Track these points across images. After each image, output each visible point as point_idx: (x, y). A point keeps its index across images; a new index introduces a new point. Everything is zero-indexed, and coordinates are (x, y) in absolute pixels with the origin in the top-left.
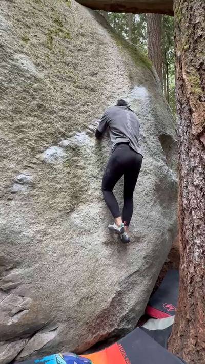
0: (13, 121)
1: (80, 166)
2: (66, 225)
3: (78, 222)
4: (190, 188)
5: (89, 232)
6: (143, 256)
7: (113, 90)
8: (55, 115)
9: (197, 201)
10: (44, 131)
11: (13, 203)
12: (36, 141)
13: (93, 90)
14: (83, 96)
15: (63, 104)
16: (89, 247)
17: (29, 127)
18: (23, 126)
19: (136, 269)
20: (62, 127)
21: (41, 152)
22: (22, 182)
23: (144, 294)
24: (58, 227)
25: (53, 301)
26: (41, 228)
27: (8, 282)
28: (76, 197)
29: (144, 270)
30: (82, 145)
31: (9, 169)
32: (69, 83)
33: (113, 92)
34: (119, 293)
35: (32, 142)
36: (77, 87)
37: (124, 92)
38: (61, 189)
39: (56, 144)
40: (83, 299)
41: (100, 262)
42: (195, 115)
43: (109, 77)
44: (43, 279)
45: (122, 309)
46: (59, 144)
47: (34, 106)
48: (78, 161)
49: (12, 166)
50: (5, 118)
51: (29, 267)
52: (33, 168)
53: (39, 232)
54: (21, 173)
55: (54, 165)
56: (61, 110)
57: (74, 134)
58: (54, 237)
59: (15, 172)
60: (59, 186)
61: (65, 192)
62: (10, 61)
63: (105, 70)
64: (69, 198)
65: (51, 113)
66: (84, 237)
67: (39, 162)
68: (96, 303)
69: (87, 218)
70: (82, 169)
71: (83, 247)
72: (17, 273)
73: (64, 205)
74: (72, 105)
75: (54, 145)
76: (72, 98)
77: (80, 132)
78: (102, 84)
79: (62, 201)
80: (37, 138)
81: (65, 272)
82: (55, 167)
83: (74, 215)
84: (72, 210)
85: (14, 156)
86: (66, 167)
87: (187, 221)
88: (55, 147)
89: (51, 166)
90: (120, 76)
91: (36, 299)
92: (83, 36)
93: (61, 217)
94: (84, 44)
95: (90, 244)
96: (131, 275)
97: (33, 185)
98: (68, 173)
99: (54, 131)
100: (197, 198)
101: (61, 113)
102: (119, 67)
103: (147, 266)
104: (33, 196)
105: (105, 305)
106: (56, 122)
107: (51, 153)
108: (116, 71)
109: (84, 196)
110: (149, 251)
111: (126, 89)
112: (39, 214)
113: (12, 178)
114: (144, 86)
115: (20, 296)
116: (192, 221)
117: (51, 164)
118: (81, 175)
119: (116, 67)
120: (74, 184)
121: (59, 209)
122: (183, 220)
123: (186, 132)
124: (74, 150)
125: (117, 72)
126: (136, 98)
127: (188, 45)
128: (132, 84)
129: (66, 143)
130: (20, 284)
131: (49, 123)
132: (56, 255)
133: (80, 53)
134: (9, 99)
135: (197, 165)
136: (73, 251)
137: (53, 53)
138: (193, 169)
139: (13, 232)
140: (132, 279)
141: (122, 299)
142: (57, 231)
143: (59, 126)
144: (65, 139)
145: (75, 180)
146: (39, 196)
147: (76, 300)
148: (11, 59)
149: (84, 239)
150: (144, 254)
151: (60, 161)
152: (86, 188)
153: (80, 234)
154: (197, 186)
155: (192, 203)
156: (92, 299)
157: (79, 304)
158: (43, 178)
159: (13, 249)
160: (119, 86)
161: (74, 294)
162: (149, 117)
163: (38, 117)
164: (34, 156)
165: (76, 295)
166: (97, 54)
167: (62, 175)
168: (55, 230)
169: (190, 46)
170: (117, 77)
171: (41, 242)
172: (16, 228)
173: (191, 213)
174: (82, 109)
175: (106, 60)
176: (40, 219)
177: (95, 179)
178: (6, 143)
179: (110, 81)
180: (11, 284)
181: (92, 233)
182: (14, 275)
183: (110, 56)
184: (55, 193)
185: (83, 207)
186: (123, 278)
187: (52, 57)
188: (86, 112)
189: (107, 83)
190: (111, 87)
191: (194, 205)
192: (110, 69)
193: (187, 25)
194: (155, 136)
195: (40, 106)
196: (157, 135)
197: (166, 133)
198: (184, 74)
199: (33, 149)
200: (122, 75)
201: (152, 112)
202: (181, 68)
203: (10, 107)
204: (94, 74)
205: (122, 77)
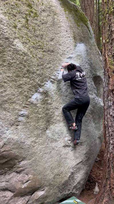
0: (16, 82)
1: (49, 103)
2: (45, 137)
3: (50, 135)
4: (108, 116)
5: (56, 141)
6: (84, 153)
7: (64, 49)
8: (35, 74)
9: (111, 123)
10: (31, 85)
11: (19, 127)
12: (28, 92)
13: (53, 51)
14: (47, 57)
15: (38, 66)
16: (57, 149)
17: (24, 85)
18: (21, 84)
19: (81, 160)
20: (39, 81)
21: (30, 98)
22: (22, 115)
23: (85, 175)
24: (41, 138)
25: (42, 176)
26: (33, 139)
27: (20, 167)
28: (48, 121)
29: (85, 161)
30: (49, 90)
31: (16, 109)
32: (39, 50)
33: (64, 51)
34: (72, 173)
35: (26, 93)
36: (44, 51)
37: (71, 49)
38: (41, 117)
39: (36, 91)
40: (56, 175)
41: (62, 156)
42: (111, 80)
43: (62, 40)
44: (37, 166)
45: (74, 182)
46: (38, 91)
47: (25, 71)
48: (47, 100)
49: (18, 107)
50: (13, 81)
51: (29, 160)
52: (27, 107)
53: (32, 142)
54: (22, 111)
55: (37, 104)
56: (37, 70)
57: (45, 84)
58: (39, 144)
59: (19, 110)
60: (40, 116)
61: (43, 119)
62: (12, 46)
63: (59, 35)
64: (45, 122)
65: (33, 73)
66: (54, 143)
67: (30, 103)
68: (62, 178)
69: (55, 133)
70: (50, 105)
71: (53, 149)
72: (24, 163)
73: (43, 126)
74: (42, 65)
75: (36, 92)
76: (42, 60)
77: (47, 81)
78: (58, 46)
79: (42, 124)
80: (28, 90)
81: (46, 162)
82: (37, 105)
83: (48, 131)
84: (47, 129)
85: (18, 102)
86: (42, 104)
87: (107, 132)
88: (36, 93)
90: (68, 38)
91: (34, 175)
92: (44, 11)
93: (42, 133)
94: (45, 18)
95: (57, 147)
96: (78, 164)
97: (28, 117)
98: (44, 108)
99: (35, 84)
100: (111, 121)
101: (38, 72)
102: (67, 31)
103: (86, 159)
104: (28, 122)
105: (66, 179)
106: (36, 78)
107: (36, 97)
108: (65, 35)
109: (52, 120)
110: (87, 150)
111: (72, 47)
112: (31, 132)
113: (18, 114)
114: (83, 42)
115: (26, 174)
116: (109, 133)
117: (36, 104)
118: (50, 108)
120: (47, 114)
121: (41, 129)
122: (105, 132)
123: (107, 86)
124: (45, 93)
125: (66, 35)
126: (79, 54)
128: (75, 43)
129: (41, 90)
130: (26, 168)
131: (33, 80)
132: (41, 153)
133: (44, 26)
134: (14, 69)
135: (111, 105)
136: (49, 151)
137: (30, 31)
138: (110, 107)
139: (21, 142)
140: (79, 166)
141: (73, 177)
142: (41, 141)
143: (37, 81)
144: (41, 88)
145: (47, 112)
146: (31, 122)
147: (52, 176)
148: (12, 45)
149: (54, 144)
150: (84, 152)
151: (39, 102)
152: (53, 116)
153: (51, 142)
154: (111, 115)
155: (109, 124)
156: (60, 175)
157: (54, 178)
158: (32, 112)
159: (22, 151)
160: (68, 46)
161: (51, 172)
162: (87, 66)
163: (27, 77)
164: (27, 100)
165: (52, 173)
166: (54, 24)
167: (41, 110)
168: (40, 140)
170: (66, 39)
171: (34, 147)
172: (23, 140)
173: (109, 128)
174: (48, 66)
175: (59, 27)
176: (32, 135)
177: (57, 110)
178: (14, 95)
179: (62, 43)
180: (21, 168)
181: (58, 141)
182: (23, 164)
183: (61, 23)
184: (38, 119)
185: (52, 126)
186: (74, 165)
187: (30, 35)
188: (50, 68)
189: (60, 45)
190: (63, 47)
191: (110, 125)
192: (62, 34)
193: (108, 28)
194: (90, 78)
195: (28, 71)
196: (91, 77)
197: (97, 75)
198: (106, 55)
199: (26, 96)
200: (69, 37)
201: (88, 62)
202: (105, 50)
203: (15, 74)
204: (52, 40)
205: (69, 38)
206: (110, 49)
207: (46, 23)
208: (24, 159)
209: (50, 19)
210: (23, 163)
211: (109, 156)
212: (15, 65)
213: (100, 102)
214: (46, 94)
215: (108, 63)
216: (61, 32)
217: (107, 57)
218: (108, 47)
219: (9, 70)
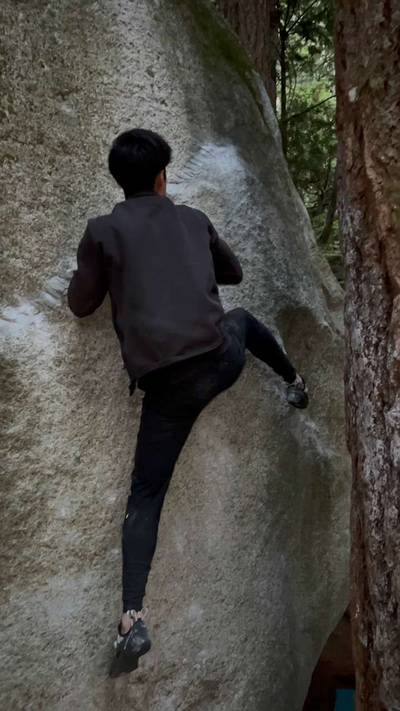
1: (11, 437)
13: (65, 150)
30: (21, 356)
43: (122, 106)
63: (106, 79)
70: (19, 450)
77: (14, 304)
90: (157, 105)
102: (152, 74)
108: (142, 88)
114: (231, 142)
118: (15, 473)
119: (143, 71)
123: (376, 346)
125: (148, 90)
126: (209, 185)
127: (381, 80)
128: (194, 133)
152: (34, 521)
162: (249, 250)
169: (386, 83)
170: (146, 107)
174: (27, 219)
175: (111, 45)
177: (66, 481)
183: (123, 30)
188: (38, 229)
192: (124, 79)
193: (379, 17)
194: (267, 314)
196: (271, 310)
197: (297, 303)
198: (369, 162)
200: (163, 102)
201: (255, 233)
202: (360, 139)
205: (163, 107)
206: (394, 127)
213: (314, 436)
215: (384, 208)
216: (122, 71)
217: (371, 174)
218: (381, 118)
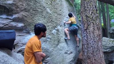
3: (59, 47)
4: (84, 40)
10: (52, 26)
11: (47, 43)
13: (61, 15)
14: (59, 17)
15: (55, 19)
16: (62, 54)
18: (49, 25)
19: (72, 60)
22: (49, 38)
28: (59, 42)
33: (65, 15)
36: (57, 14)
39: (54, 29)
41: (64, 57)
42: (85, 25)
44: (54, 60)
48: (58, 33)
51: (51, 57)
52: (50, 35)
53: (52, 50)
57: (58, 26)
58: (55, 51)
59: (48, 36)
63: (63, 9)
65: (53, 22)
67: (52, 33)
70: (59, 35)
74: (57, 19)
76: (57, 17)
79: (56, 42)
80: (51, 28)
81: (58, 59)
83: (58, 46)
84: (58, 45)
87: (84, 47)
89: (54, 34)
93: (56, 46)
94: (58, 2)
97: (51, 39)
99: (54, 26)
100: (86, 42)
101: (55, 22)
103: (74, 60)
104: (51, 41)
106: (54, 24)
107: (54, 31)
110: (74, 56)
116: (85, 47)
120: (58, 39)
121: (56, 44)
129: (56, 29)
130: (49, 61)
136: (59, 54)
137: (52, 6)
138: (85, 36)
139: (48, 49)
140: (71, 62)
148: (46, 10)
149: (61, 52)
151: (55, 33)
152: (60, 40)
153: (60, 50)
154: (86, 40)
158: (53, 37)
159: (48, 53)
163: (51, 23)
166: (61, 5)
167: (56, 36)
168: (55, 49)
172: (48, 48)
174: (59, 20)
179: (64, 12)
180: (47, 61)
181: (62, 50)
183: (64, 5)
184: (55, 40)
185: (60, 44)
186: (69, 62)
187: (52, 7)
191: (85, 44)
195: (51, 20)
199: (51, 31)
203: (46, 21)
204: (61, 10)
205: (67, 10)
207: (58, 4)
208: (48, 57)
209: (60, 3)
210: (48, 59)
211: (85, 57)
212: (47, 18)
213: (79, 36)
214: (58, 30)
217: (83, 16)
218: (84, 13)
219: (44, 19)
